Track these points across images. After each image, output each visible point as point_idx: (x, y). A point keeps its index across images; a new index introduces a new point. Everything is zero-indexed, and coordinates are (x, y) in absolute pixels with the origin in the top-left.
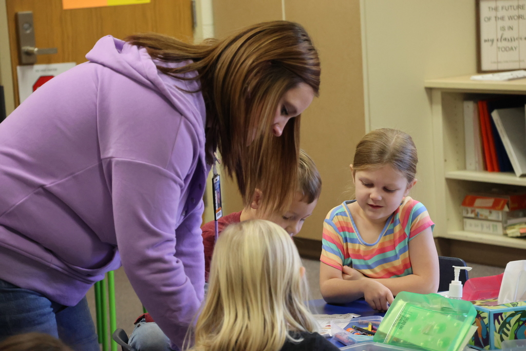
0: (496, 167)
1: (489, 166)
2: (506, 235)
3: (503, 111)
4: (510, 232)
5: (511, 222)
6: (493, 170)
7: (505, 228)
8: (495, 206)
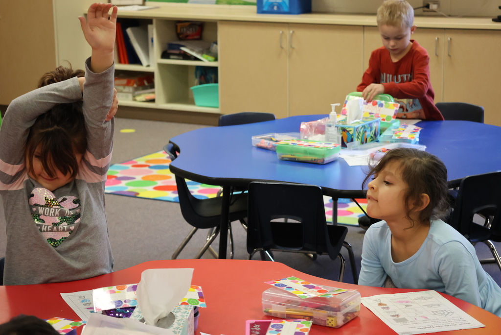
0: (126, 60)
1: (122, 60)
2: (135, 100)
3: (134, 28)
4: (138, 98)
5: (137, 93)
6: (125, 63)
7: (134, 97)
8: (128, 84)
